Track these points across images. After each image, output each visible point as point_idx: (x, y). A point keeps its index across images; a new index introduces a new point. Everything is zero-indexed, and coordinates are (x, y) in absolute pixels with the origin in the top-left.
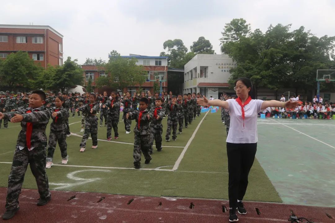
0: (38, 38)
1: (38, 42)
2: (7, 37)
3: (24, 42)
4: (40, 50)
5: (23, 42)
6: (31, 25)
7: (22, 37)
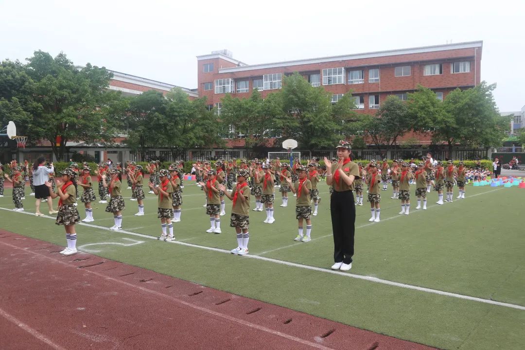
0: (461, 65)
1: (461, 71)
2: (409, 68)
3: (437, 72)
4: (465, 85)
5: (434, 73)
6: (449, 43)
7: (433, 66)
